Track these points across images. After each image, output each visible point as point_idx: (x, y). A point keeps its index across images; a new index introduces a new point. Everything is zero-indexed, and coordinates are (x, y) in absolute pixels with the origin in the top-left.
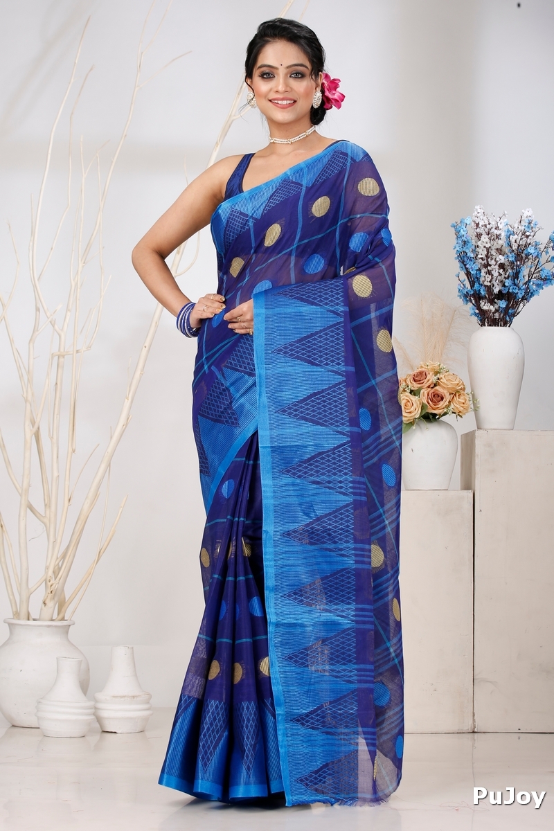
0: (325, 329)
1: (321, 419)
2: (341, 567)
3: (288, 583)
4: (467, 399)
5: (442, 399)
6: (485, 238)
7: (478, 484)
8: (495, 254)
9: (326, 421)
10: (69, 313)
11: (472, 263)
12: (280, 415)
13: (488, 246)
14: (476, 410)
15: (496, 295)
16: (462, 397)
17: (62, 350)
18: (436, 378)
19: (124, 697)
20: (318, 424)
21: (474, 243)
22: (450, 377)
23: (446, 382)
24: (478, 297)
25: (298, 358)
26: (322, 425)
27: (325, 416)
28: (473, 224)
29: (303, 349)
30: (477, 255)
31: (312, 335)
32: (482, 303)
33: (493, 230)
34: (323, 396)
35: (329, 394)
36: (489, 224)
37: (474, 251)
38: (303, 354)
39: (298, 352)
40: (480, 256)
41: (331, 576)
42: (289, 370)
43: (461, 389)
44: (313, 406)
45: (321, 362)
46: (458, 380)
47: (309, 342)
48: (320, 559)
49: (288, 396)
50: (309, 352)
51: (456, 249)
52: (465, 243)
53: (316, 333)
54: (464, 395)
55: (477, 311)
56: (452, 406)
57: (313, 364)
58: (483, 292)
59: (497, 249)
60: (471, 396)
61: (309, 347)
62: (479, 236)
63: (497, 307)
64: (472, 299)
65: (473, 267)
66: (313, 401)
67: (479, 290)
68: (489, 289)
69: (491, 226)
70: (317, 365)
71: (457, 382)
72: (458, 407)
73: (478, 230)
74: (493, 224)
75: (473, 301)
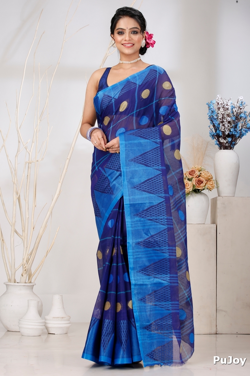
0: (152, 150)
1: (151, 191)
2: (163, 258)
3: (139, 265)
4: (214, 183)
5: (202, 182)
6: (222, 110)
7: (219, 221)
8: (226, 117)
9: (154, 192)
10: (33, 144)
11: (216, 121)
12: (133, 189)
13: (223, 113)
14: (218, 187)
15: (226, 135)
16: (211, 182)
17: (30, 160)
18: (199, 173)
19: (58, 318)
20: (150, 193)
21: (217, 112)
22: (206, 173)
23: (204, 175)
24: (218, 136)
25: (140, 163)
26: (152, 193)
27: (154, 189)
28: (216, 103)
29: (143, 159)
30: (218, 117)
31: (146, 153)
32: (220, 139)
33: (225, 106)
34: (152, 181)
35: (155, 179)
36: (224, 103)
37: (217, 115)
38: (143, 161)
39: (140, 161)
40: (219, 118)
41: (158, 262)
42: (137, 169)
43: (211, 178)
44: (148, 185)
45: (150, 165)
46: (209, 174)
47: (145, 156)
48: (153, 255)
49: (136, 180)
50: (145, 160)
51: (208, 115)
52: (213, 112)
53: (148, 152)
54: (212, 181)
55: (218, 143)
56: (207, 186)
57: (147, 166)
58: (221, 134)
59: (227, 115)
60: (215, 181)
61: (145, 158)
62: (219, 109)
63: (227, 141)
64: (216, 137)
65: (216, 123)
66: (148, 183)
67: (219, 133)
68: (223, 133)
69: (224, 104)
70: (149, 166)
71: (209, 175)
72: (209, 186)
73: (219, 106)
74: (225, 103)
75: (216, 138)
